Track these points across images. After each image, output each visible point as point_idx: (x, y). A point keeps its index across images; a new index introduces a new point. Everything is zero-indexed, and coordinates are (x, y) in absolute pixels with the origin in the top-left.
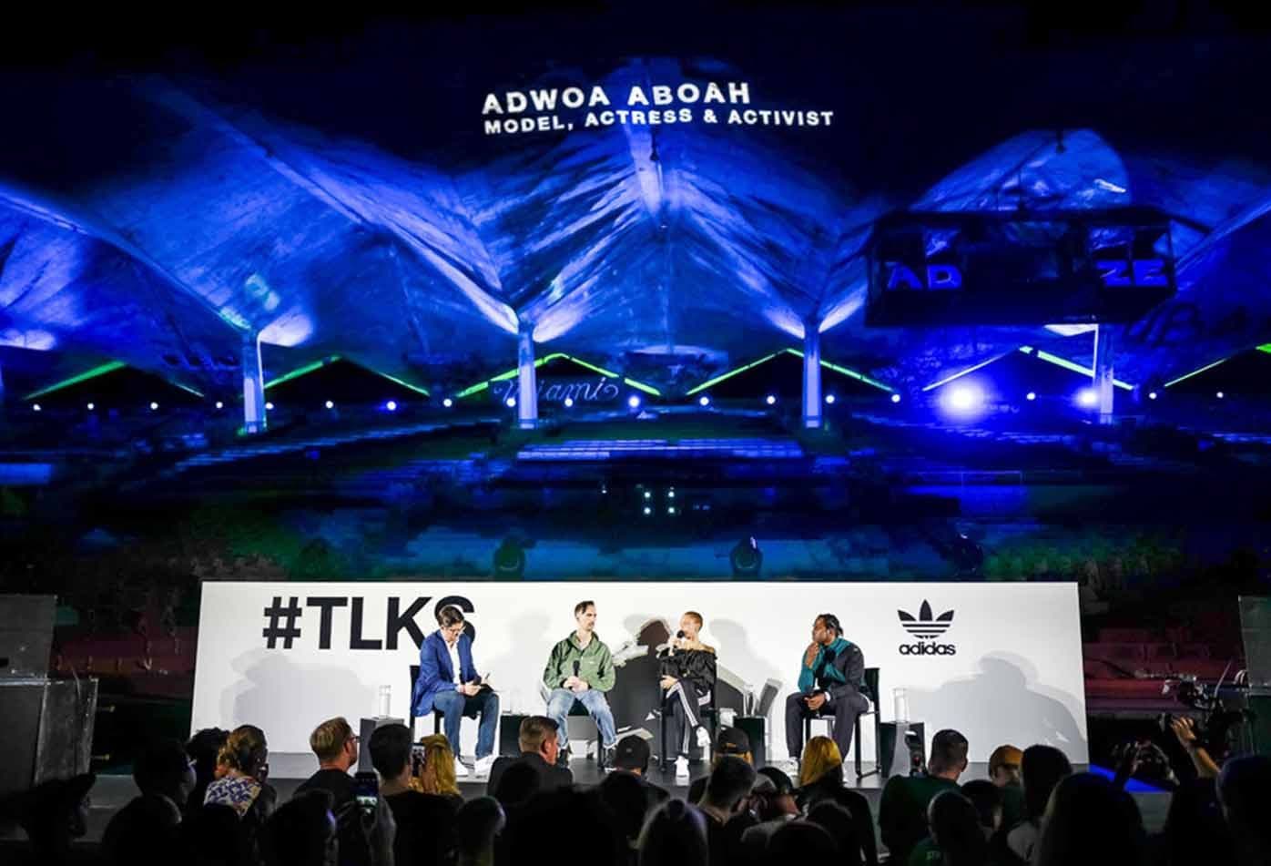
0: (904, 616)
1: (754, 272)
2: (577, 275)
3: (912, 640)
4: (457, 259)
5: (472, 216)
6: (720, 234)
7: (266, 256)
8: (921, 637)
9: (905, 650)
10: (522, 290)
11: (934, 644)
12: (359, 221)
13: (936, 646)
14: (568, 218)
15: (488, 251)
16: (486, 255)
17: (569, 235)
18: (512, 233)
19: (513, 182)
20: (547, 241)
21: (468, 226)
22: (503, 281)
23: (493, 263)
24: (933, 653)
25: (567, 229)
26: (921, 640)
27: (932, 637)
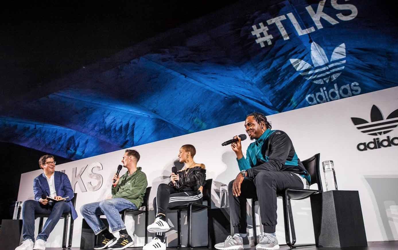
0: (356, 121)
1: (369, 80)
2: (300, 96)
3: (368, 138)
4: (255, 98)
5: (252, 80)
6: (351, 69)
7: (198, 112)
8: (375, 134)
9: (362, 147)
10: (280, 104)
11: (388, 137)
12: (225, 95)
13: (391, 138)
14: (288, 75)
15: (262, 92)
16: (262, 93)
17: (291, 81)
18: (269, 83)
19: (263, 64)
20: (284, 84)
21: (252, 84)
22: (272, 102)
23: (266, 96)
24: (389, 145)
25: (290, 78)
26: (376, 137)
27: (385, 133)
